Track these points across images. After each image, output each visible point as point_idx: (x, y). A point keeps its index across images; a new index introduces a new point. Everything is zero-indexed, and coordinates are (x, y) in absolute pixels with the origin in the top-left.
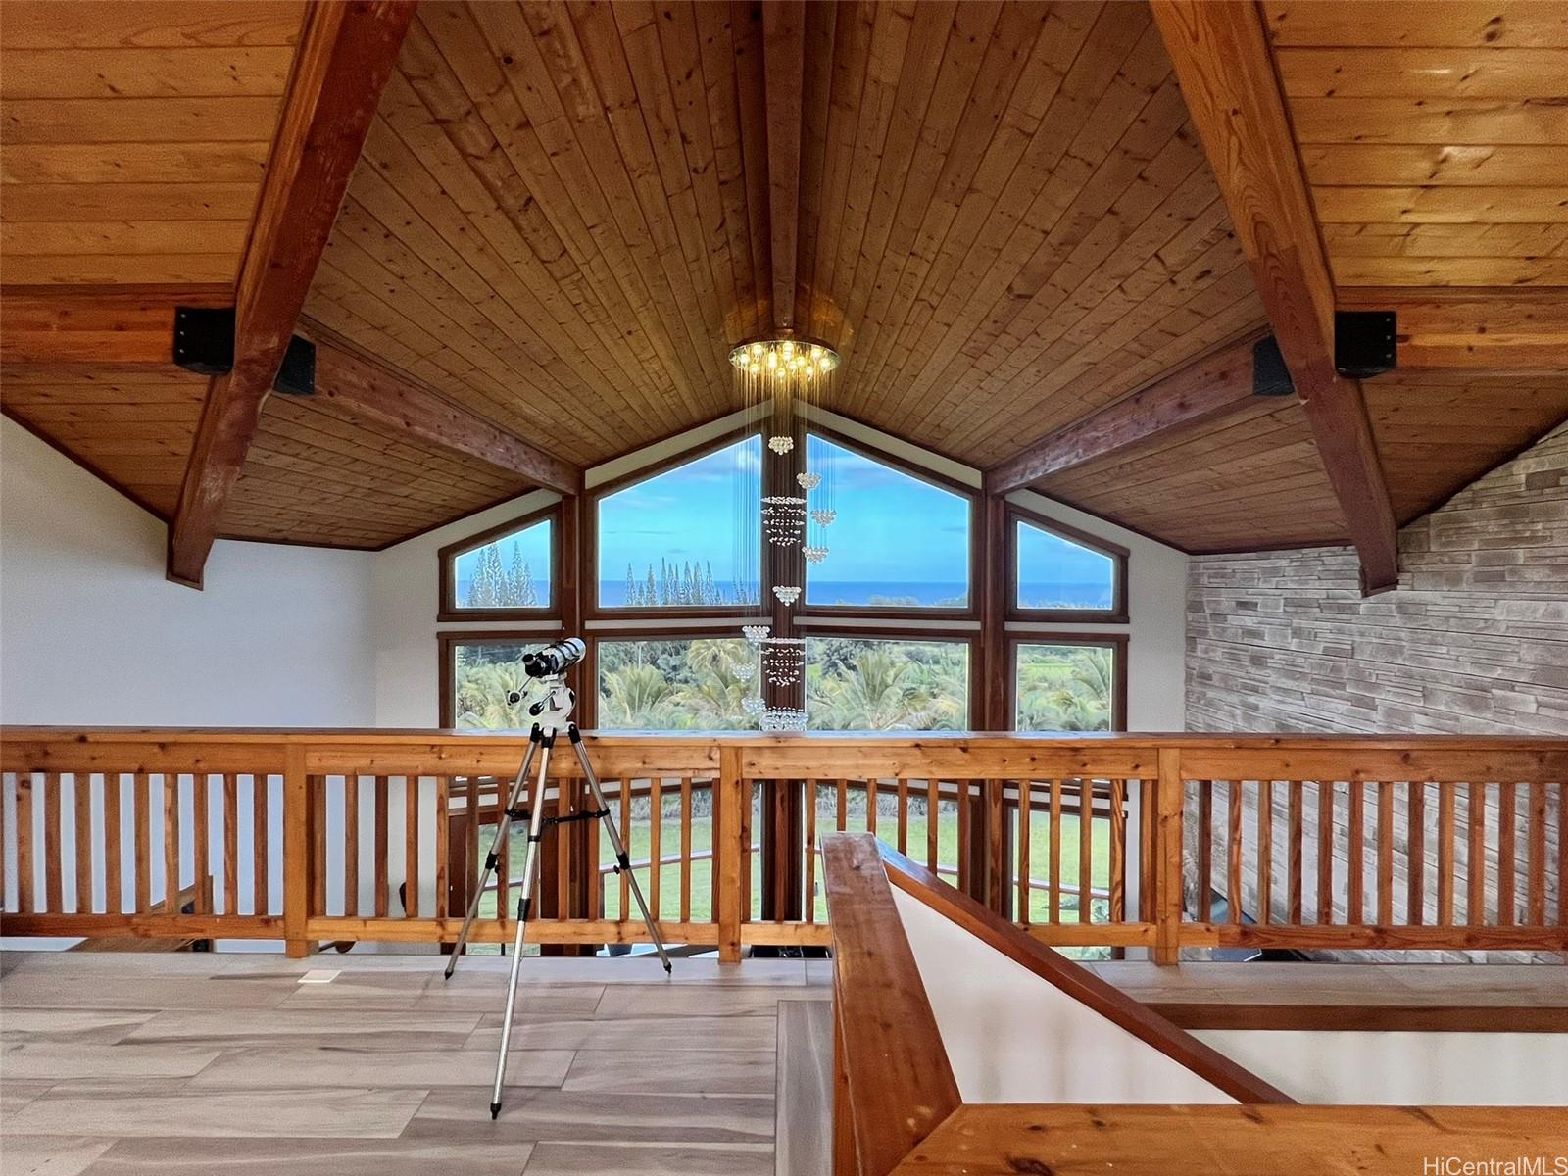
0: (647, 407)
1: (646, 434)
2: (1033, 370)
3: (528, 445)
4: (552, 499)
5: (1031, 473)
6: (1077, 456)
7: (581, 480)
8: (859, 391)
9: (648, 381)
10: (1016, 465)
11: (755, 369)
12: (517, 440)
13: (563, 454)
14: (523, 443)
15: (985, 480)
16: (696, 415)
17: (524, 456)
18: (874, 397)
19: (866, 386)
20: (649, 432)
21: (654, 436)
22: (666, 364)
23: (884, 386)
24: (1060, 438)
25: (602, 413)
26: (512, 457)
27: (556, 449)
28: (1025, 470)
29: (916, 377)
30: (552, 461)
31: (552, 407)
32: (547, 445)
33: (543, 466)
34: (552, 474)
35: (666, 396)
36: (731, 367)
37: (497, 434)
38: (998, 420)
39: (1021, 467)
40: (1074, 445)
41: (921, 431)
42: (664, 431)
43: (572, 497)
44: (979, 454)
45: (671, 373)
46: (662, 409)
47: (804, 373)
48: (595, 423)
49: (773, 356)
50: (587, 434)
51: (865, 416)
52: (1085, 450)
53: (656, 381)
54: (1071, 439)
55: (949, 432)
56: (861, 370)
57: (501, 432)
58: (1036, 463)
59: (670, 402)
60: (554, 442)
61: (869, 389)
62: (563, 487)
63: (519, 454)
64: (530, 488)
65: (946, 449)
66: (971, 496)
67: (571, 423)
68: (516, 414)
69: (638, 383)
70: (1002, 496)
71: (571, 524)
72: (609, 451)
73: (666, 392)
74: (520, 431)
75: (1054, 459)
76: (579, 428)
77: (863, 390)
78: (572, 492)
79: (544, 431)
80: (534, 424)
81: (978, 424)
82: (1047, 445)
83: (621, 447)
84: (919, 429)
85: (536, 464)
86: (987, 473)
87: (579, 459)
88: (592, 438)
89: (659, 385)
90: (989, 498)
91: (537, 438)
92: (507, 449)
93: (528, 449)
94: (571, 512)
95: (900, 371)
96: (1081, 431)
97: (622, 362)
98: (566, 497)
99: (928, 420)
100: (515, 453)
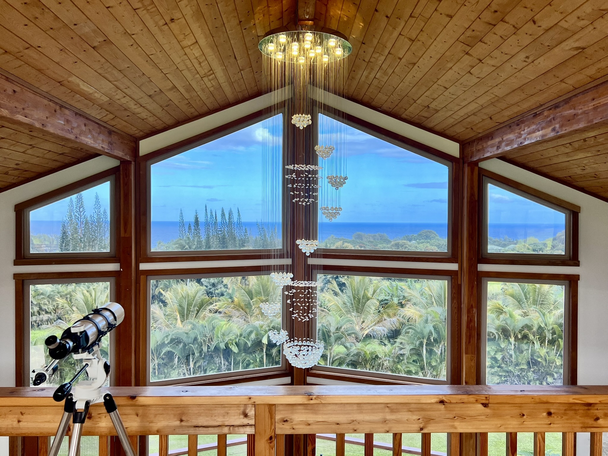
0: (190, 88)
1: (190, 111)
2: (522, 56)
3: (87, 118)
4: (111, 163)
5: (507, 145)
6: (554, 130)
7: (136, 149)
8: (363, 78)
9: (190, 65)
10: (492, 139)
11: (279, 57)
12: (76, 114)
13: (119, 126)
14: (84, 117)
15: (462, 150)
16: (230, 96)
17: (83, 128)
18: (375, 82)
19: (370, 73)
20: (193, 110)
21: (196, 114)
22: (205, 51)
23: (385, 73)
24: (535, 115)
25: (152, 92)
26: (73, 128)
27: (113, 123)
28: (500, 143)
29: (415, 64)
30: (110, 133)
31: (107, 86)
32: (105, 119)
33: (101, 137)
34: (110, 143)
35: (205, 79)
36: (259, 55)
37: (58, 108)
38: (482, 101)
39: (497, 140)
40: (550, 121)
41: (412, 111)
42: (205, 109)
43: (129, 162)
44: (459, 130)
45: (209, 59)
46: (203, 90)
47: (321, 60)
48: (146, 101)
49: (295, 46)
50: (139, 110)
51: (366, 99)
52: (561, 126)
53: (197, 65)
54: (547, 117)
55: (437, 111)
56: (367, 60)
57: (61, 107)
58: (511, 136)
59: (209, 84)
60: (111, 116)
61: (372, 76)
62: (120, 154)
63: (79, 126)
64: (92, 155)
65: (431, 125)
66: (450, 164)
67: (124, 101)
68: (74, 91)
69: (181, 67)
70: (476, 163)
71: (127, 184)
72: (159, 125)
73: (206, 75)
74: (78, 106)
75: (529, 134)
76: (132, 106)
77: (367, 77)
78: (128, 158)
79: (101, 107)
80: (90, 100)
81: (463, 104)
82: (523, 122)
83: (169, 121)
84: (411, 109)
85: (96, 135)
86: (464, 145)
87: (133, 131)
88: (144, 114)
89: (199, 69)
90: (466, 165)
91: (94, 113)
92: (68, 121)
93: (87, 122)
94: (127, 175)
95: (400, 59)
96: (558, 110)
97: (166, 47)
98: (124, 162)
99: (419, 102)
100: (75, 125)
